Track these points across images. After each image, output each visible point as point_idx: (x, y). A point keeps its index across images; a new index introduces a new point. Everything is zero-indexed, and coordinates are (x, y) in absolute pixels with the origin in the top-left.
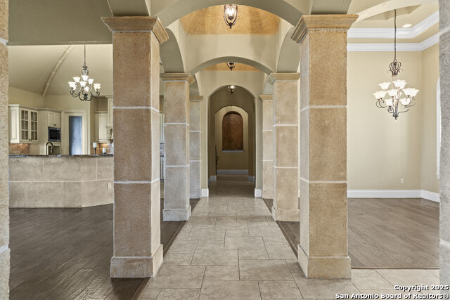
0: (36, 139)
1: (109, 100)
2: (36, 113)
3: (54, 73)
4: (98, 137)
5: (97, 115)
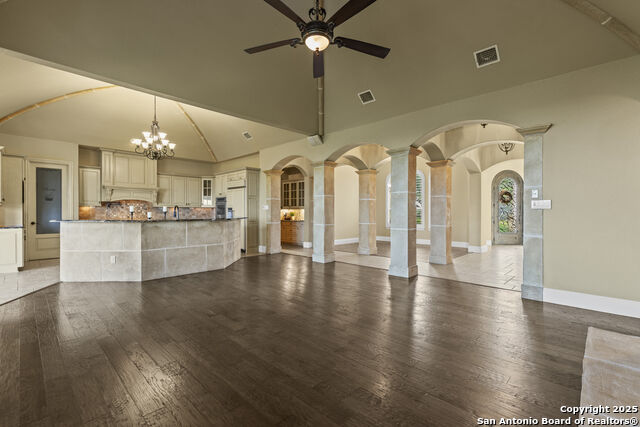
4: (83, 198)
5: (81, 169)
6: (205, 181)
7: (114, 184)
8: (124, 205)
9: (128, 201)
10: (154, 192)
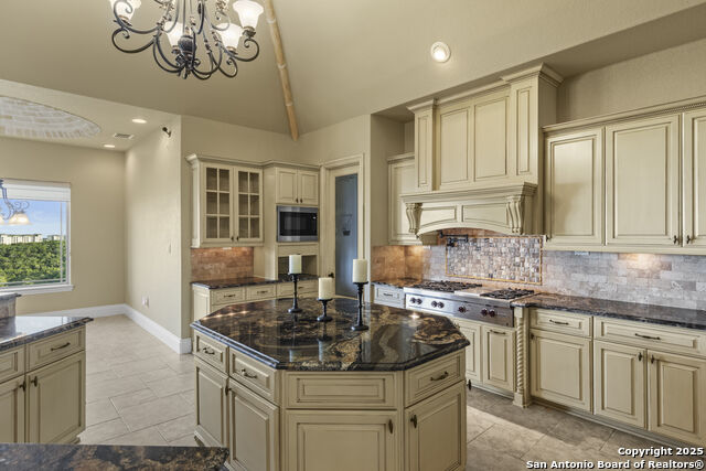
4: (395, 230)
5: (394, 166)
7: (434, 188)
8: (481, 244)
9: (488, 233)
10: (510, 199)
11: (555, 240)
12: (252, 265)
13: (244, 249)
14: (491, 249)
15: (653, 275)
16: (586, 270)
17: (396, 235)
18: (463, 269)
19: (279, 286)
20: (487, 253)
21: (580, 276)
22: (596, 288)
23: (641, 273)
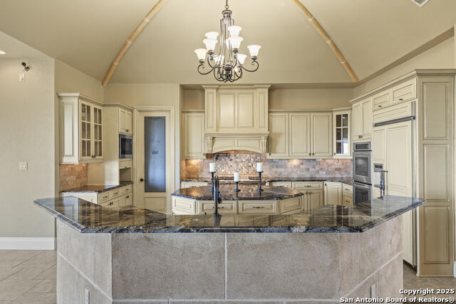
0: (100, 155)
1: (206, 91)
2: (100, 111)
3: (130, 43)
4: (188, 150)
5: (186, 114)
6: (338, 117)
7: (217, 131)
8: (233, 157)
9: (236, 152)
10: (263, 138)
11: (272, 155)
12: (87, 176)
13: (84, 165)
14: (237, 160)
15: (298, 167)
16: (277, 167)
17: (188, 153)
18: (223, 170)
19: (120, 188)
20: (236, 162)
21: (274, 169)
22: (281, 173)
23: (295, 166)
